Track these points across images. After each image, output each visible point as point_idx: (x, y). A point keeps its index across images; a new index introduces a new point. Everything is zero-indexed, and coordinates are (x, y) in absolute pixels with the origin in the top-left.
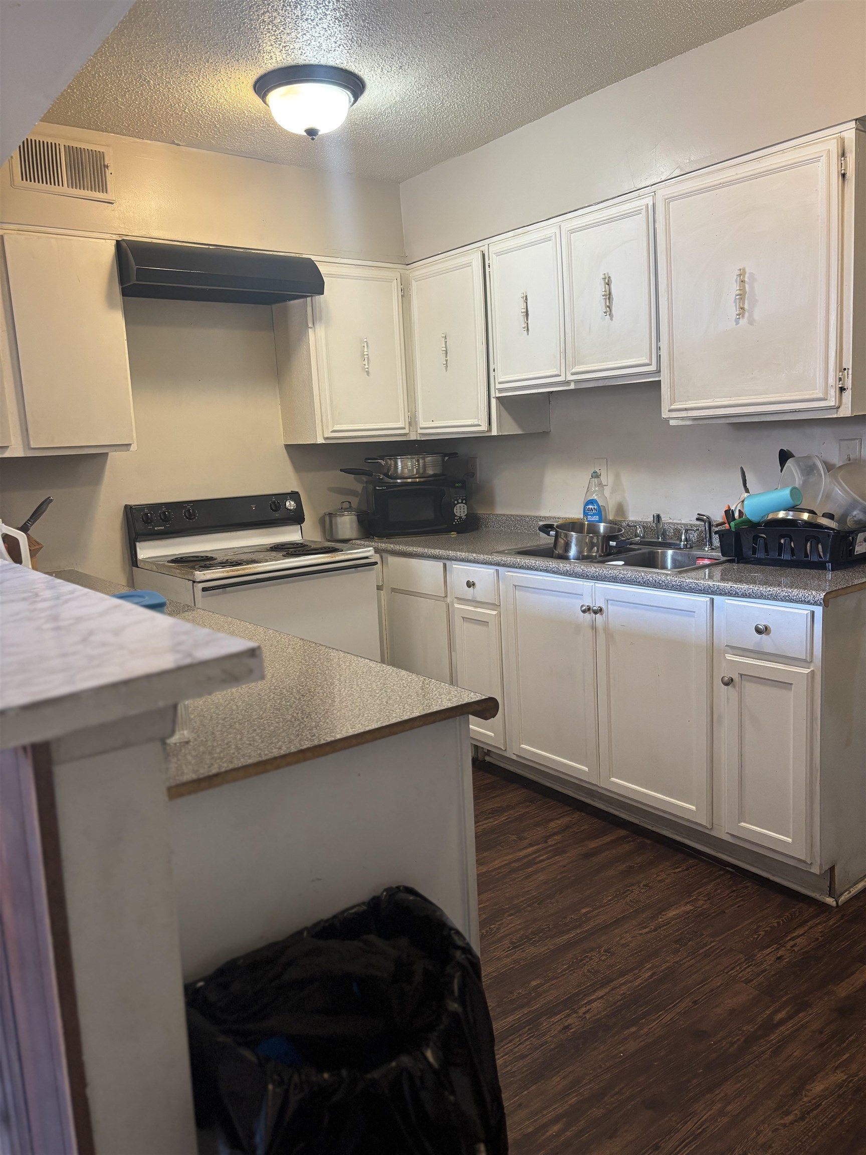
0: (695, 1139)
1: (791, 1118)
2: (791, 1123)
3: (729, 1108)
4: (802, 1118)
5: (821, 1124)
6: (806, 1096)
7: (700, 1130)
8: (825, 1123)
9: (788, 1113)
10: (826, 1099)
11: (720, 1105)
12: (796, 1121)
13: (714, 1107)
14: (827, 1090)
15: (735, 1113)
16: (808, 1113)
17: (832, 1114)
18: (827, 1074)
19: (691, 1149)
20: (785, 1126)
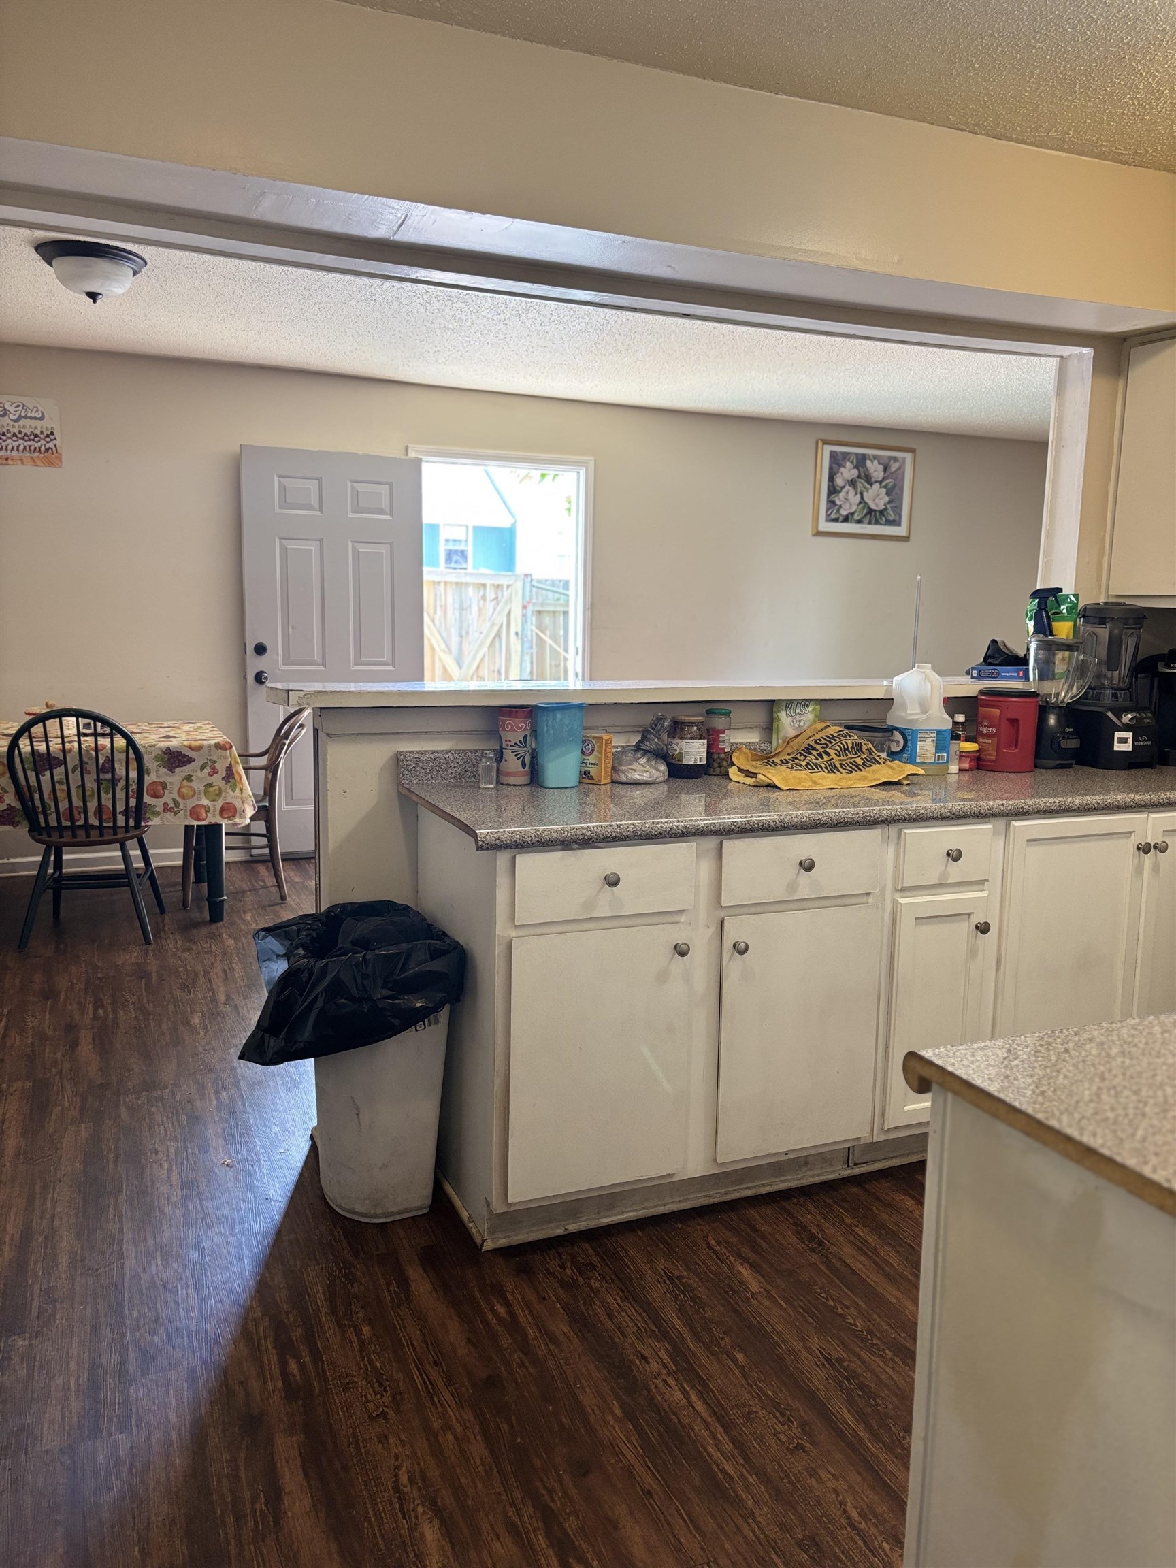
0: (429, 1392)
1: (404, 1479)
2: (396, 1475)
3: (450, 1437)
4: (396, 1489)
5: (378, 1500)
6: (424, 1512)
7: (436, 1400)
8: (377, 1504)
9: (412, 1480)
10: (408, 1528)
11: (459, 1430)
12: (397, 1481)
13: (459, 1425)
14: (421, 1538)
15: (440, 1438)
16: (399, 1498)
17: (385, 1520)
18: (446, 1556)
19: (419, 1384)
20: (397, 1468)
